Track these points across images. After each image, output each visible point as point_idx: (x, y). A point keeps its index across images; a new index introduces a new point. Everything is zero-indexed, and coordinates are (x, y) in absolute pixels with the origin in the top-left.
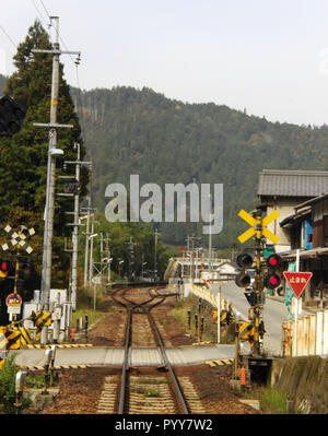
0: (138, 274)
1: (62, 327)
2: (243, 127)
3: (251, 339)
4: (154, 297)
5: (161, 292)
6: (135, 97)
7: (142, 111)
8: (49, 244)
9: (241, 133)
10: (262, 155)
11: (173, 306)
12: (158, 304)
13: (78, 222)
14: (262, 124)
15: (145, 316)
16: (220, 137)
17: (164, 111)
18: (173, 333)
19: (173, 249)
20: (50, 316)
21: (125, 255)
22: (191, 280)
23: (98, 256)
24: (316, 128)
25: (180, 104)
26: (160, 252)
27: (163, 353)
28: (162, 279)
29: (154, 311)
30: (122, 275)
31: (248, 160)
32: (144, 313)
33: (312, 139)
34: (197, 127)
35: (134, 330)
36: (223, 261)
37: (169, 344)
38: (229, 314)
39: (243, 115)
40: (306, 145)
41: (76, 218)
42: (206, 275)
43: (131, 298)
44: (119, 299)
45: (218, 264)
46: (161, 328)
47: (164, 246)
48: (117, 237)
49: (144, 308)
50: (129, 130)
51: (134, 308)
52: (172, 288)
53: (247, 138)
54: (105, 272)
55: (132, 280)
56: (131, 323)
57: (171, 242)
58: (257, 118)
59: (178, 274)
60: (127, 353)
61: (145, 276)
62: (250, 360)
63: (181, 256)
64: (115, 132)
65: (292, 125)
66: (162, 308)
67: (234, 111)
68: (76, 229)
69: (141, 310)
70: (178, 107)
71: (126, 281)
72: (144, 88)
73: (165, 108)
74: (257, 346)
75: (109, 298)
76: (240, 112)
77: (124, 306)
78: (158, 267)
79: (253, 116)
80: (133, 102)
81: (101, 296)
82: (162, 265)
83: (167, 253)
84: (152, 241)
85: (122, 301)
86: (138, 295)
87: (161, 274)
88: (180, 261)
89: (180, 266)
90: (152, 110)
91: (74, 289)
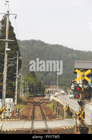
0: (36, 93)
1: (11, 111)
2: (66, 51)
3: (80, 119)
4: (41, 100)
5: (43, 98)
6: (36, 42)
7: (38, 46)
8: (5, 82)
9: (66, 53)
10: (72, 59)
11: (47, 103)
12: (43, 102)
13: (17, 76)
14: (72, 51)
15: (39, 107)
16: (60, 54)
17: (44, 47)
18: (48, 113)
19: (46, 86)
20: (5, 109)
21: (33, 87)
22: (52, 95)
23: (25, 87)
24: (87, 52)
25: (49, 44)
26: (43, 86)
27: (45, 122)
28: (43, 94)
29: (42, 105)
30: (32, 93)
31: (68, 61)
32: (38, 105)
33: (86, 55)
34: (53, 51)
35: (35, 112)
36: (61, 89)
37: (47, 118)
38: (69, 108)
39: (66, 48)
40: (84, 56)
41: (17, 75)
42: (56, 94)
43: (34, 100)
44: (31, 100)
45: (60, 90)
46: (44, 111)
47: (44, 85)
48: (30, 82)
49: (38, 104)
50: (34, 52)
51: (35, 104)
52: (46, 97)
53: (67, 54)
54: (27, 92)
55: (35, 95)
56: (34, 109)
57: (46, 84)
58: (70, 49)
59: (48, 93)
60: (33, 122)
61: (39, 94)
62: (80, 128)
63: (49, 88)
64: (30, 52)
65: (80, 51)
66: (44, 104)
67: (64, 47)
68: (17, 79)
69: (37, 104)
70: (48, 45)
71: (33, 95)
72: (38, 40)
73: (44, 46)
74: (82, 122)
75: (28, 100)
76: (65, 47)
77: (32, 103)
78: (42, 91)
79: (69, 48)
80: (35, 44)
81: (25, 100)
82: (43, 91)
83: (45, 87)
84: (41, 84)
85: (32, 101)
86: (37, 99)
87: (43, 93)
88: (48, 89)
89: (49, 91)
90: (41, 46)
91: (16, 98)
